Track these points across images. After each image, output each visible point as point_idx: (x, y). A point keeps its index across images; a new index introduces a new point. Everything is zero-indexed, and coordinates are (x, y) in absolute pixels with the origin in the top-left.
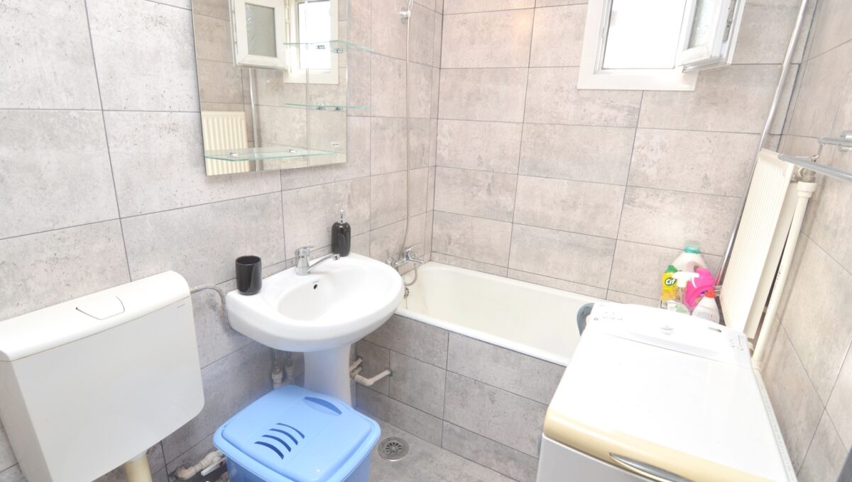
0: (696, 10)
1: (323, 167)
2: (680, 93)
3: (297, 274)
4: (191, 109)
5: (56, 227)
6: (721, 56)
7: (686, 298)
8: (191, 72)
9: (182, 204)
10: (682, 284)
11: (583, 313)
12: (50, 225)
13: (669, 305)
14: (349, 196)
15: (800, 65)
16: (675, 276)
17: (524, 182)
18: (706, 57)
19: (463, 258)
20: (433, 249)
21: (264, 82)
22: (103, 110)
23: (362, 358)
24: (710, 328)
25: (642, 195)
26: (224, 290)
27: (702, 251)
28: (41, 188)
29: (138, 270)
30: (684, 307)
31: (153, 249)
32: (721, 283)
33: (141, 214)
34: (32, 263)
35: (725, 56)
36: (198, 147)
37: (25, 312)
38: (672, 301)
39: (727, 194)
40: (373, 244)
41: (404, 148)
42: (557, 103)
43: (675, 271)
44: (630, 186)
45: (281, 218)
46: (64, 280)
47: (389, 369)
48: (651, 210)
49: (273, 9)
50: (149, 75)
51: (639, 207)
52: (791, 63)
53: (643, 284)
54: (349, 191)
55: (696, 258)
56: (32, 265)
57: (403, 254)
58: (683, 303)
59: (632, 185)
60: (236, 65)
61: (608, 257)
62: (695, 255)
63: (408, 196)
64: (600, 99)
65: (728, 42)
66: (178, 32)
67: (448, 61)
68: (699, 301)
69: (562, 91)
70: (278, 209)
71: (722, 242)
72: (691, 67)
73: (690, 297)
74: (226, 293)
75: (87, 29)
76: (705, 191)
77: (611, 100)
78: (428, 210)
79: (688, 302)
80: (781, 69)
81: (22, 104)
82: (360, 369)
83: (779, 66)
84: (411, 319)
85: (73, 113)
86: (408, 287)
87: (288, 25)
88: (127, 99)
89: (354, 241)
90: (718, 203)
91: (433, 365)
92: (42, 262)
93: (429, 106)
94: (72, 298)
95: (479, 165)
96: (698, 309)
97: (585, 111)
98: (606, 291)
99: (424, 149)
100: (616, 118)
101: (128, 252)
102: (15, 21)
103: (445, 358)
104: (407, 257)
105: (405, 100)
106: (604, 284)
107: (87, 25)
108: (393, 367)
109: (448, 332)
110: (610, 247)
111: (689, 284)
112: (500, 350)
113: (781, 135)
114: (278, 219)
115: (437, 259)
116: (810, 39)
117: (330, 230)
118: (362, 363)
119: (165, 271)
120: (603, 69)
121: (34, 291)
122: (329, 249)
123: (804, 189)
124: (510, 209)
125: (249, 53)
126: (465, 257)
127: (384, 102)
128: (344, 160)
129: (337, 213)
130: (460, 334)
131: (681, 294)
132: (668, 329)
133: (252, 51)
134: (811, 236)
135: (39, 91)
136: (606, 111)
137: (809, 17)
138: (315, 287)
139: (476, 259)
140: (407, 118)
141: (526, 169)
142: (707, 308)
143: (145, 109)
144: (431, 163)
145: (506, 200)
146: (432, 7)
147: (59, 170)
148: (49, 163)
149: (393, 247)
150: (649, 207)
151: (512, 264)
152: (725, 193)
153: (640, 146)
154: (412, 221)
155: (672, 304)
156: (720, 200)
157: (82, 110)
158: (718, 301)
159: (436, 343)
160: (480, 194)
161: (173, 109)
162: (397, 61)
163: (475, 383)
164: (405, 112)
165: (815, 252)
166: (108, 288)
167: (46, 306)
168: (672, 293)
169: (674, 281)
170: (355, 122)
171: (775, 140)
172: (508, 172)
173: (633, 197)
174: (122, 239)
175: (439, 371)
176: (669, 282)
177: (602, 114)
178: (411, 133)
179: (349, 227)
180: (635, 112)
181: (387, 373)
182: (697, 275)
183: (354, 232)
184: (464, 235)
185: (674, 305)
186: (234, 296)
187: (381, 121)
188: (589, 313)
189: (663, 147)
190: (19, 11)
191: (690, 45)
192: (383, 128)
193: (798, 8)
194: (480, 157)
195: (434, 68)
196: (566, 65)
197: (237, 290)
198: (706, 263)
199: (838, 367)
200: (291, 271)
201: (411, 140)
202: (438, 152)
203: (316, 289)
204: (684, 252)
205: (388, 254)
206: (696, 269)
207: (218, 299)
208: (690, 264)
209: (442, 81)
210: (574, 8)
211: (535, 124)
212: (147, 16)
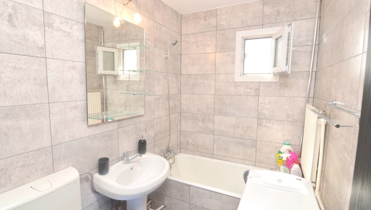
0: (275, 54)
1: (135, 117)
2: (273, 83)
3: (124, 164)
4: (84, 99)
5: (26, 152)
6: (286, 71)
7: (287, 165)
8: (84, 85)
9: (77, 138)
10: (285, 159)
11: (246, 174)
12: (23, 151)
13: (281, 168)
14: (146, 128)
15: (316, 72)
16: (281, 155)
17: (217, 118)
18: (281, 71)
19: (194, 151)
20: (181, 147)
21: (109, 80)
22: (49, 103)
23: (151, 200)
24: (296, 179)
25: (264, 122)
26: (93, 173)
27: (291, 144)
28: (21, 136)
29: (57, 167)
30: (287, 169)
31: (64, 158)
32: (300, 157)
33: (61, 143)
34: (14, 168)
35: (287, 71)
36: (85, 114)
37: (9, 190)
38: (282, 166)
39: (297, 121)
40: (156, 147)
41: (167, 106)
42: (227, 87)
43: (281, 153)
44: (259, 119)
45: (117, 140)
46: (26, 175)
47: (164, 204)
48: (268, 128)
49: (114, 53)
50: (68, 88)
51: (264, 127)
52: (312, 71)
53: (269, 159)
54: (146, 126)
55: (289, 147)
56: (14, 169)
57: (168, 150)
58: (286, 167)
59: (260, 118)
60: (98, 75)
61: (254, 148)
62: (288, 146)
63: (170, 126)
64: (244, 85)
65: (288, 66)
66: (80, 71)
67: (184, 72)
68: (293, 166)
69: (229, 83)
70: (116, 136)
71: (298, 140)
72: (276, 74)
73: (289, 164)
74: (94, 174)
75: (46, 73)
76: (289, 120)
77: (248, 85)
78: (178, 130)
79: (288, 167)
80: (309, 73)
81: (18, 103)
82: (151, 205)
83: (308, 72)
84: (173, 180)
85: (37, 105)
86: (171, 165)
87: (119, 58)
88: (59, 98)
89: (148, 146)
90: (294, 124)
91: (184, 201)
92: (18, 167)
93: (177, 89)
94: (29, 182)
95: (198, 111)
96: (293, 169)
97: (238, 90)
98: (255, 162)
99: (175, 106)
100: (250, 92)
101: (54, 160)
102: (19, 72)
103: (189, 198)
104: (170, 152)
105: (167, 88)
106: (253, 159)
107: (46, 71)
108: (166, 203)
109: (190, 186)
110: (254, 144)
111: (287, 158)
112: (212, 193)
113: (314, 97)
114: (116, 140)
115: (183, 151)
116: (318, 63)
117: (138, 143)
118: (151, 202)
119: (69, 167)
120: (243, 74)
121: (13, 180)
122: (137, 151)
123: (323, 121)
124: (212, 129)
125: (104, 70)
126: (195, 150)
127: (159, 89)
128: (143, 113)
129: (140, 135)
130: (195, 186)
131: (285, 163)
132: (280, 181)
133: (105, 69)
134: (329, 139)
135: (25, 98)
136: (247, 90)
137: (316, 55)
138: (132, 169)
139: (200, 151)
140: (169, 94)
141: (217, 113)
142: (296, 169)
143: (65, 101)
144: (179, 111)
145: (210, 125)
146: (177, 53)
147: (29, 128)
148: (26, 126)
149: (164, 148)
150: (268, 127)
151: (215, 153)
152: (296, 120)
153: (261, 103)
154: (171, 136)
155: (282, 168)
156: (295, 123)
157: (41, 104)
158: (300, 165)
159: (184, 191)
160: (199, 123)
161: (76, 100)
162: (164, 74)
163: (203, 209)
164: (168, 92)
165: (331, 146)
166: (44, 177)
167: (18, 187)
168: (282, 163)
169: (281, 157)
170: (148, 98)
171: (311, 100)
172: (210, 114)
173: (261, 123)
174: (52, 155)
175: (186, 204)
176: (279, 158)
177: (245, 91)
178: (170, 100)
179: (146, 141)
180: (258, 90)
181: (163, 206)
182: (290, 155)
183: (147, 143)
184: (194, 141)
185: (283, 168)
186: (97, 176)
187: (158, 97)
188: (248, 175)
189: (270, 103)
190: (21, 69)
191: (275, 66)
192: (159, 99)
193: (311, 52)
194: (198, 108)
195: (178, 74)
196: (229, 73)
197: (98, 173)
198: (293, 149)
199: (345, 194)
200: (121, 162)
201: (170, 103)
202: (182, 107)
203: (132, 170)
204: (284, 145)
205: (162, 151)
206: (290, 151)
207: (90, 177)
208: (287, 149)
209: (182, 79)
210: (230, 53)
211: (220, 95)
212: (69, 66)
